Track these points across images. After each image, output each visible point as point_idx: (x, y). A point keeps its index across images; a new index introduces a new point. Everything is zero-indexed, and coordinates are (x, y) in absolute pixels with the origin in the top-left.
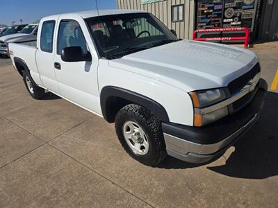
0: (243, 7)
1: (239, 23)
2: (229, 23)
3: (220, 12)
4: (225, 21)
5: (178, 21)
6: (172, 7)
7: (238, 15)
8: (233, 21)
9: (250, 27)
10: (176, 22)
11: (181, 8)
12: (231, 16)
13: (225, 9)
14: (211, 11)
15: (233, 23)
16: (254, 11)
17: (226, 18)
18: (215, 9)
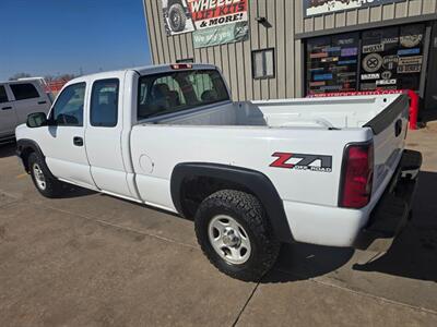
0: (400, 52)
1: (394, 81)
2: (374, 81)
3: (354, 61)
4: (364, 77)
5: (265, 77)
6: (253, 53)
7: (391, 66)
8: (381, 78)
9: (417, 88)
10: (261, 78)
11: (269, 55)
12: (376, 69)
13: (363, 56)
14: (335, 59)
15: (382, 82)
16: (421, 60)
17: (367, 73)
18: (343, 55)
